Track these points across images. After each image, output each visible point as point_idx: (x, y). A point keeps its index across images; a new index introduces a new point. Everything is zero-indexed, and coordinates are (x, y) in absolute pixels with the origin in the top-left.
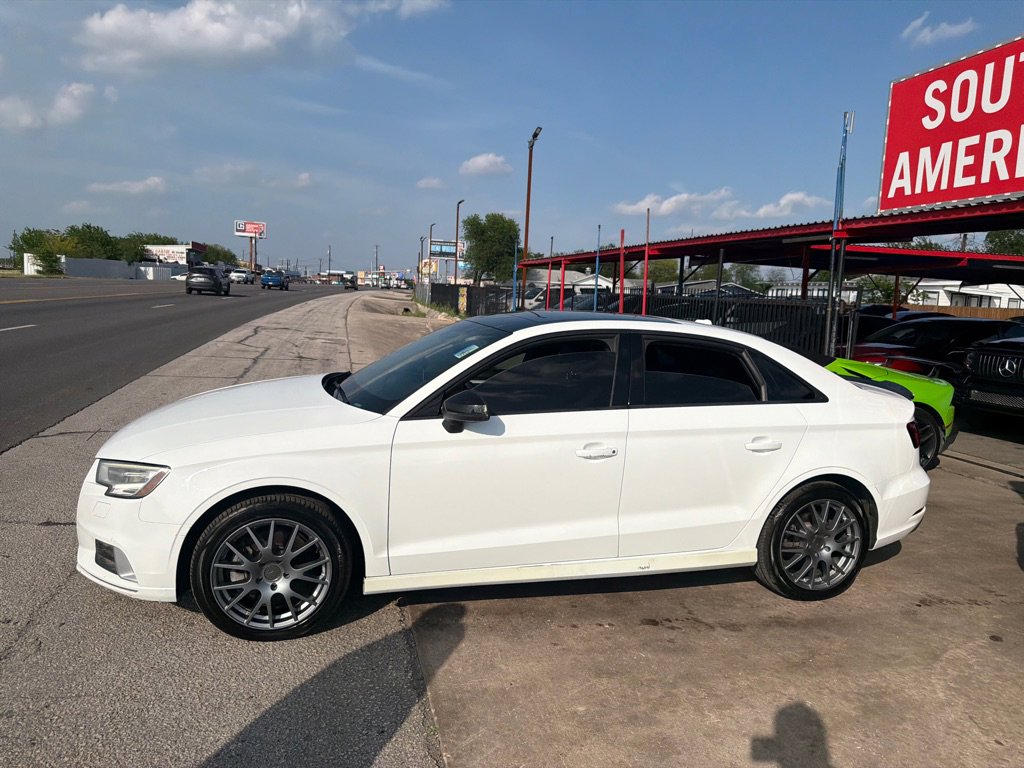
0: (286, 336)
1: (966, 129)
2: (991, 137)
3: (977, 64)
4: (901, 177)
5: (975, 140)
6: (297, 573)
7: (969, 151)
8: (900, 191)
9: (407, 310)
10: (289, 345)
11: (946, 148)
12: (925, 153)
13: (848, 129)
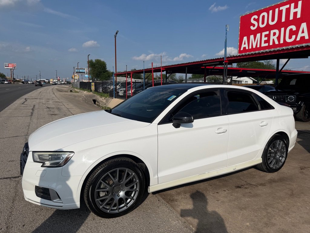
0: (38, 101)
1: (264, 29)
2: (272, 32)
3: (267, 11)
4: (245, 44)
5: (267, 33)
6: (127, 189)
7: (266, 36)
8: (244, 48)
9: (71, 91)
10: (41, 104)
11: (258, 35)
12: (252, 37)
13: (227, 30)
